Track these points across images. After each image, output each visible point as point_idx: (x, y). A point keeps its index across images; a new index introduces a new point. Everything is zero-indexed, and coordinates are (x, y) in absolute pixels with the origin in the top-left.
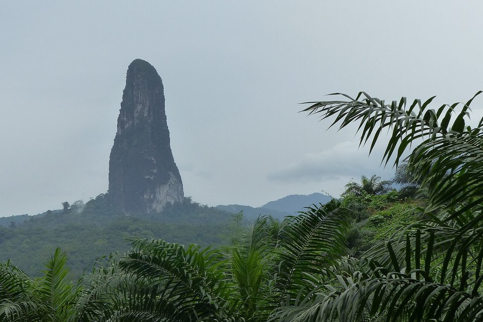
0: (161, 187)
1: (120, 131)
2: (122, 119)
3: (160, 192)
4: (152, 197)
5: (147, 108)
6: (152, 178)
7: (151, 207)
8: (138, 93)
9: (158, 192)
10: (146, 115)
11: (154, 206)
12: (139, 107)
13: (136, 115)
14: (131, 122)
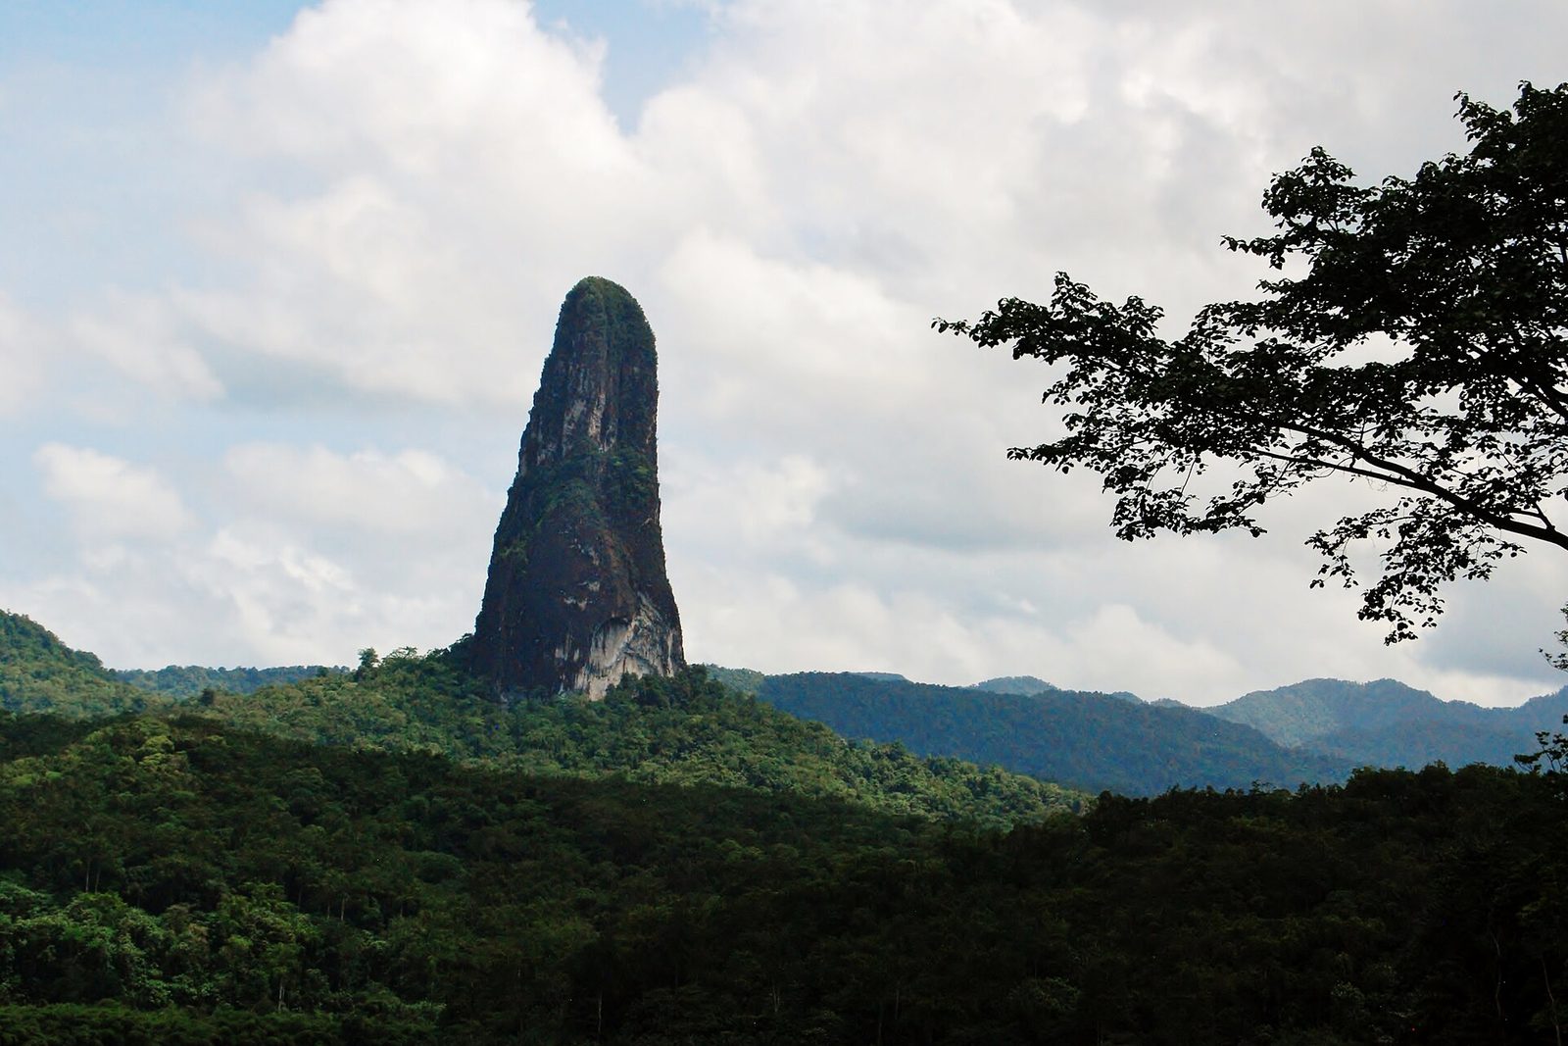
0: (611, 631)
1: (524, 468)
2: (533, 435)
3: (604, 647)
4: (576, 656)
5: (598, 413)
6: (583, 605)
7: (570, 685)
8: (579, 370)
9: (600, 644)
10: (594, 430)
11: (581, 681)
12: (579, 408)
13: (567, 428)
14: (552, 447)
